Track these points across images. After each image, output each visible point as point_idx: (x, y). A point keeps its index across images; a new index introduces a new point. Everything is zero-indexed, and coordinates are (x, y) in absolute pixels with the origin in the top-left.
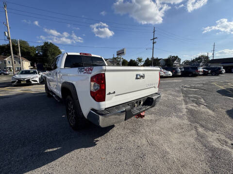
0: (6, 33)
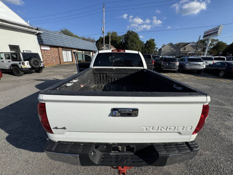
0: (103, 28)
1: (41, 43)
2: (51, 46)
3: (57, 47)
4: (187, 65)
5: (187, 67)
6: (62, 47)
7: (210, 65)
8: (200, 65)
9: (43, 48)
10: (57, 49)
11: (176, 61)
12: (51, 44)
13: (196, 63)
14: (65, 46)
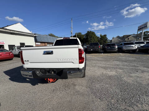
1: (36, 41)
2: (41, 43)
3: (44, 43)
4: (124, 47)
5: (124, 49)
6: (47, 43)
7: (141, 46)
8: (133, 47)
9: (37, 44)
10: (44, 44)
11: (115, 45)
12: (41, 41)
13: (130, 45)
14: (48, 42)
